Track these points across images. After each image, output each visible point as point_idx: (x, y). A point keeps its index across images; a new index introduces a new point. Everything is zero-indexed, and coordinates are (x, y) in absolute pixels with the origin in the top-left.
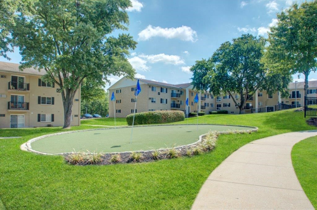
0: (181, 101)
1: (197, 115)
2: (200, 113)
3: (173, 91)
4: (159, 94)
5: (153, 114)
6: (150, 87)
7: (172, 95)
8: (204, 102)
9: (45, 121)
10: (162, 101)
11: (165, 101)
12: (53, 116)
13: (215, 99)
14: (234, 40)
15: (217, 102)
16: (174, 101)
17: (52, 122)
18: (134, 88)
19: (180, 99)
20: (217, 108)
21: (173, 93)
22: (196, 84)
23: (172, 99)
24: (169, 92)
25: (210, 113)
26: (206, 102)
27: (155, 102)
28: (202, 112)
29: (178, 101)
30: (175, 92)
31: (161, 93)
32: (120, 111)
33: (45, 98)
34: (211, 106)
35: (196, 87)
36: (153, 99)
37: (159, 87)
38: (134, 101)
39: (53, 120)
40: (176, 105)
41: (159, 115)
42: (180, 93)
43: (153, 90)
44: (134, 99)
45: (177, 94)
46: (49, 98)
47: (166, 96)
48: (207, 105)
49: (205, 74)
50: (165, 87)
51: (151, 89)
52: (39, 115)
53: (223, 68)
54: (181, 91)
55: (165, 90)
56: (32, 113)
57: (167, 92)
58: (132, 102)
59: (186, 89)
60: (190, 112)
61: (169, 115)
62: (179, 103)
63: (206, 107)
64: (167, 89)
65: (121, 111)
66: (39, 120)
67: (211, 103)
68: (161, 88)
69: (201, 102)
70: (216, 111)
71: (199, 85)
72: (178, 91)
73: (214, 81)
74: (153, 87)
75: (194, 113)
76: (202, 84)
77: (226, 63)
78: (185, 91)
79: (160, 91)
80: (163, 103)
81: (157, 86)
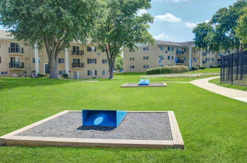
0: (185, 58)
1: (199, 69)
2: (201, 67)
3: (178, 49)
4: (166, 52)
5: (166, 68)
6: (159, 47)
7: (177, 52)
8: (205, 57)
9: (92, 75)
10: (169, 58)
11: (171, 58)
12: (96, 71)
13: (216, 54)
14: (230, 7)
15: (217, 56)
16: (179, 58)
17: (96, 76)
18: (145, 48)
19: (183, 56)
20: (217, 62)
21: (178, 51)
22: (198, 43)
23: (177, 56)
24: (175, 50)
25: (211, 67)
26: (207, 57)
27: (163, 59)
28: (203, 66)
29: (183, 57)
30: (180, 50)
31: (168, 51)
32: (133, 67)
33: (91, 59)
34: (212, 60)
35: (198, 45)
36: (161, 56)
37: (166, 46)
38: (146, 59)
39: (96, 74)
40: (180, 61)
41: (171, 69)
42: (183, 50)
43: (161, 49)
44: (145, 57)
45: (181, 51)
46: (93, 60)
47: (173, 53)
48: (208, 60)
49: (205, 35)
50: (171, 46)
51: (160, 48)
52: (88, 71)
53: (220, 30)
54: (185, 49)
55: (171, 49)
56: (85, 70)
57: (173, 51)
58: (144, 59)
59: (189, 47)
60: (192, 67)
61: (178, 69)
62: (183, 59)
63: (207, 62)
64: (173, 48)
65: (135, 67)
66: (88, 75)
67: (212, 58)
68: (168, 47)
69: (203, 57)
70: (216, 65)
71: (200, 44)
72: (183, 49)
73: (212, 41)
74: (161, 47)
75: (196, 67)
76: (203, 43)
77: (223, 26)
78: (188, 48)
79: (167, 50)
80: (170, 59)
81: (165, 46)
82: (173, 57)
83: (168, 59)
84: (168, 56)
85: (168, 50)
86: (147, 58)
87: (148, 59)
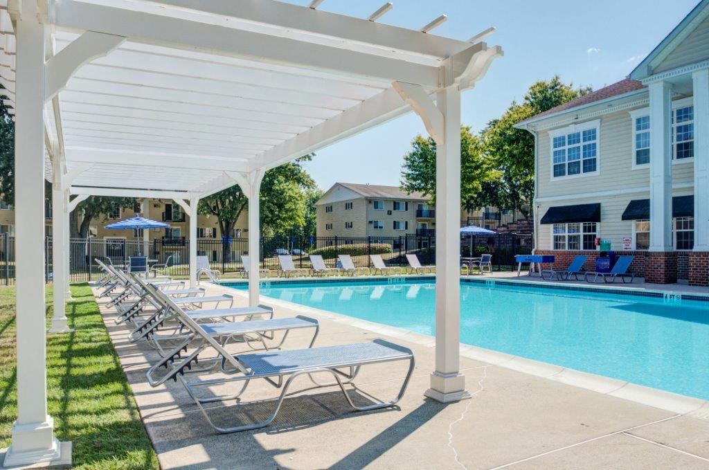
3: (420, 206)
4: (389, 213)
6: (370, 202)
7: (419, 214)
10: (395, 225)
11: (402, 226)
16: (424, 225)
21: (421, 210)
23: (418, 220)
27: (381, 227)
30: (427, 207)
31: (393, 212)
36: (376, 222)
37: (389, 201)
38: (349, 227)
40: (427, 231)
43: (376, 207)
44: (348, 223)
47: (406, 216)
50: (403, 201)
51: (372, 206)
55: (403, 206)
57: (406, 209)
58: (346, 227)
64: (406, 203)
68: (395, 203)
74: (376, 203)
79: (391, 208)
80: (399, 228)
81: (387, 200)
82: (406, 223)
83: (395, 228)
84: (395, 222)
85: (395, 209)
86: (350, 225)
87: (351, 227)
